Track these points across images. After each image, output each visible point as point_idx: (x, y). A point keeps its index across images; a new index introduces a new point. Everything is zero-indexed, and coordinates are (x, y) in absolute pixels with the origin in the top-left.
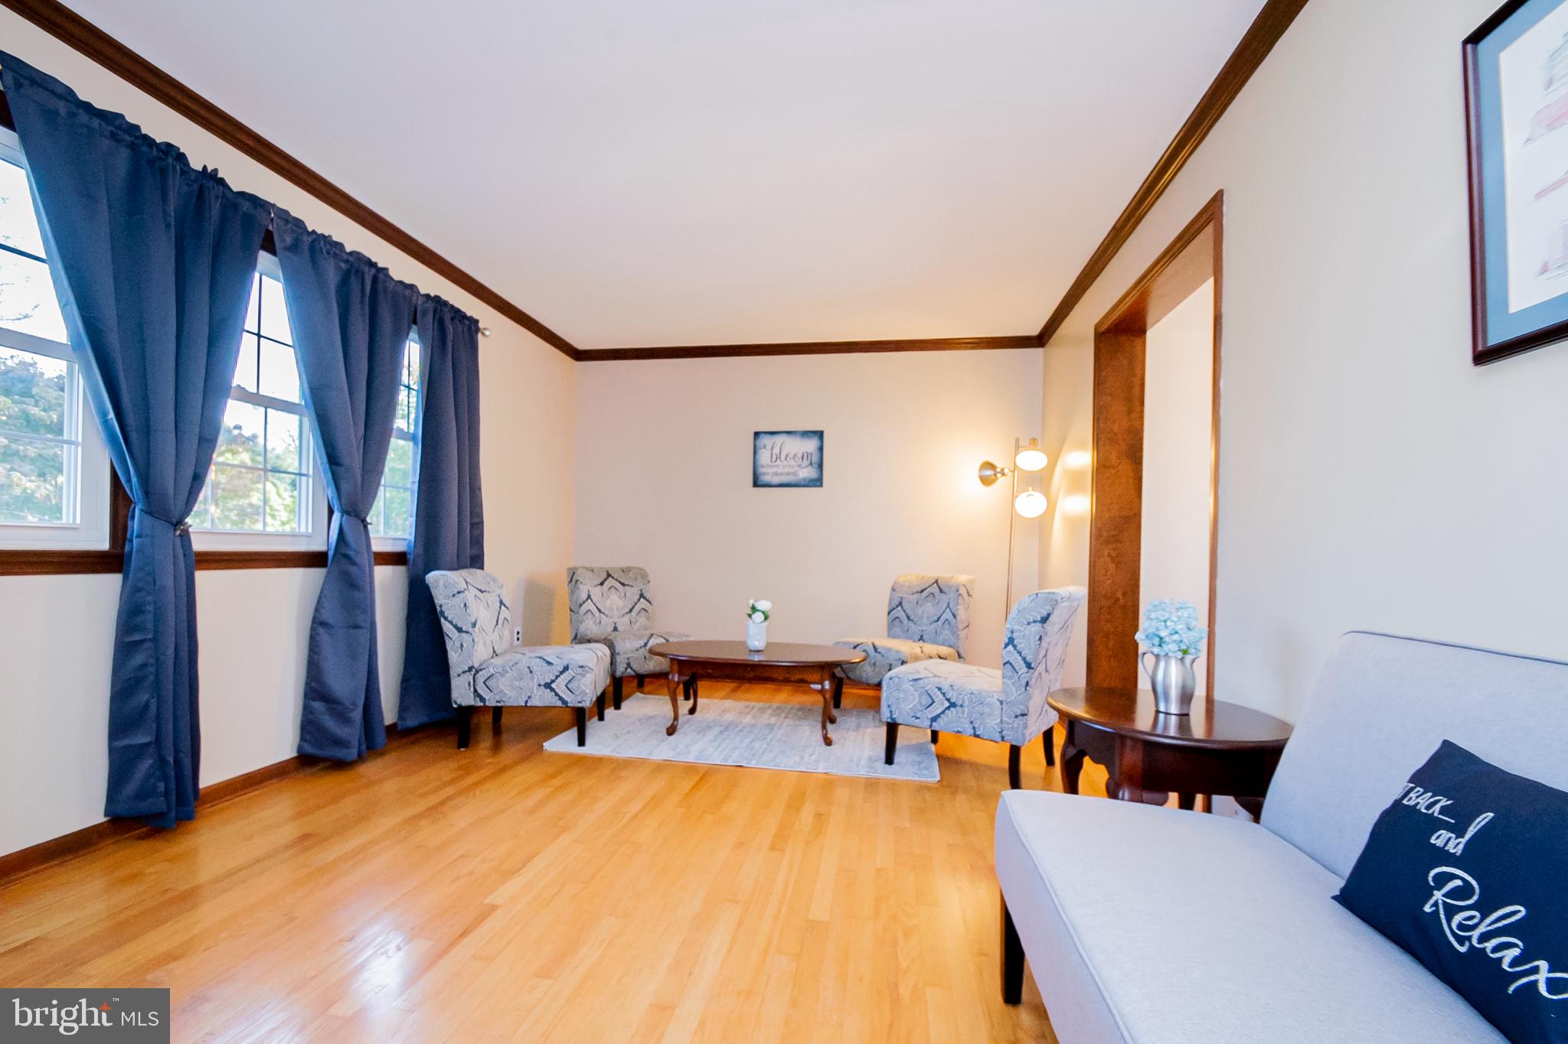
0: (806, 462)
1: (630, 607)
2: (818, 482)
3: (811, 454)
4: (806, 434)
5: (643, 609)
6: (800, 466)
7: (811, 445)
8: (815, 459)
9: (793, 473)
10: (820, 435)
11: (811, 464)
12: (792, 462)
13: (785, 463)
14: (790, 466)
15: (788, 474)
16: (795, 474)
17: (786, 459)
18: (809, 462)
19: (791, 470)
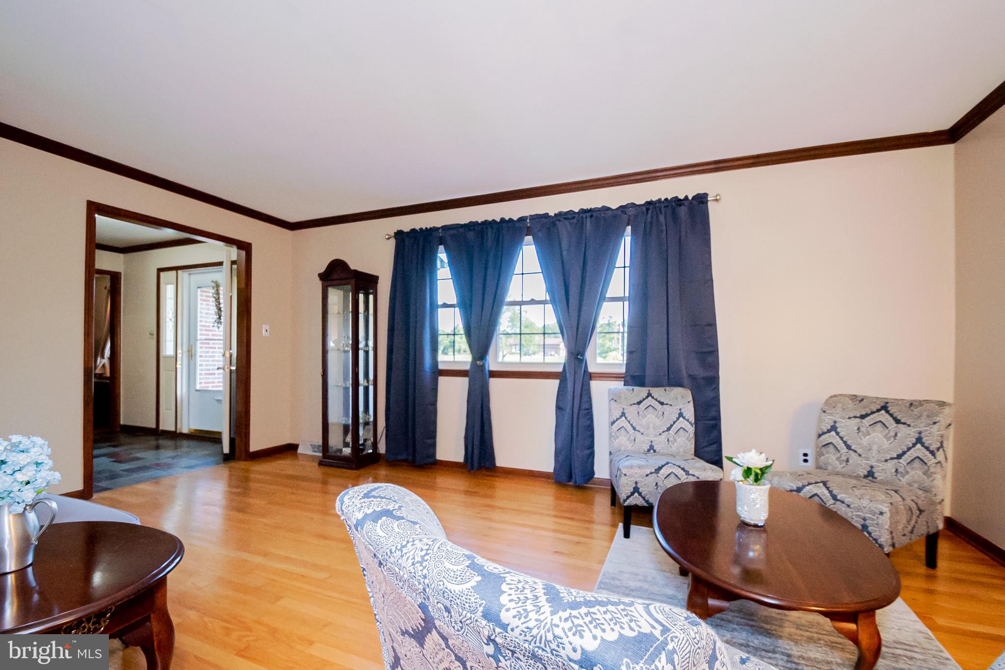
1: (900, 452)
5: (918, 457)
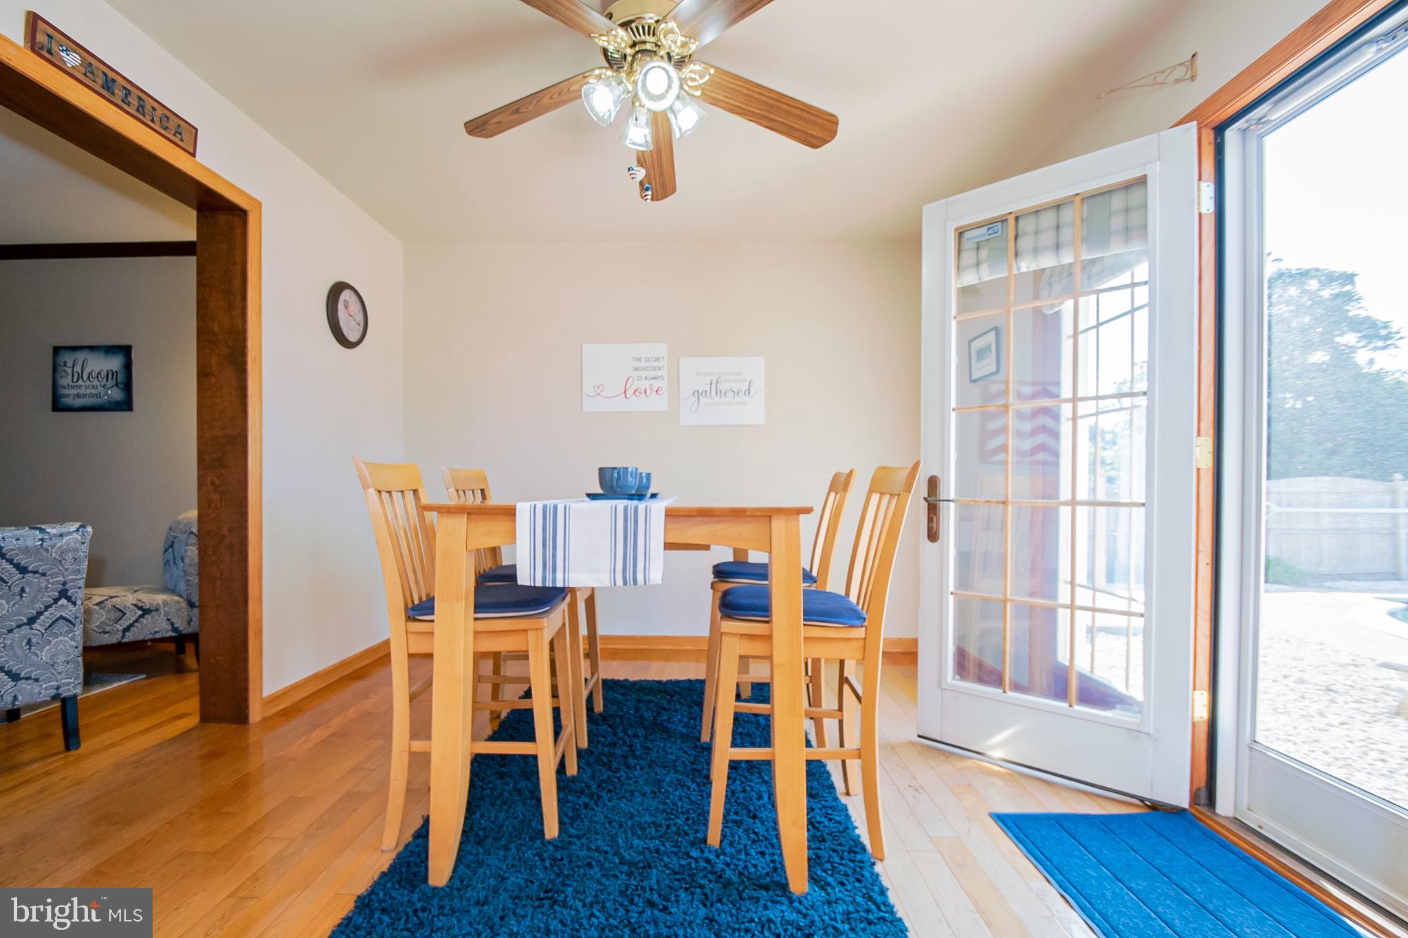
0: (111, 383)
2: (126, 405)
3: (116, 372)
4: (110, 350)
6: (104, 386)
7: (114, 363)
8: (121, 377)
9: (96, 395)
10: (126, 350)
11: (117, 384)
12: (96, 382)
13: (88, 383)
14: (93, 387)
15: (92, 395)
16: (98, 396)
17: (89, 378)
18: (114, 382)
19: (94, 391)
